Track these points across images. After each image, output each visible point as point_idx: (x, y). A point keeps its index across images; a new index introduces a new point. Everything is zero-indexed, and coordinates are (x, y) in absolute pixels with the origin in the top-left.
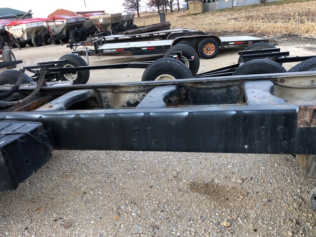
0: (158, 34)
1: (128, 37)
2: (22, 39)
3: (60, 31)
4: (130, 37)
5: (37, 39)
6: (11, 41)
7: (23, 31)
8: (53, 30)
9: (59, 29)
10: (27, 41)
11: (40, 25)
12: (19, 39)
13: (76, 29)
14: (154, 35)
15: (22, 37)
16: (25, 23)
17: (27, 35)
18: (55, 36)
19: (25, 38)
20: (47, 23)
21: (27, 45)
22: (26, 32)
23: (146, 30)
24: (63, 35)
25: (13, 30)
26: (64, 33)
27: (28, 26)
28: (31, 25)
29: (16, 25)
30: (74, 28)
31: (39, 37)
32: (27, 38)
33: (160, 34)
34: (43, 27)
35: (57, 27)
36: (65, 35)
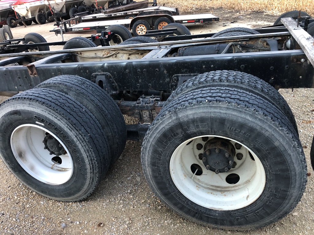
0: (132, 12)
1: (105, 16)
2: (27, 17)
3: (60, 9)
4: (106, 15)
5: (41, 17)
6: (17, 19)
7: (27, 10)
8: (53, 8)
9: (59, 7)
10: (31, 19)
11: (43, 3)
12: (24, 17)
13: (76, 7)
14: (128, 13)
15: (27, 15)
16: (29, 2)
17: (31, 13)
18: (56, 14)
19: (30, 16)
20: (48, 2)
21: (33, 23)
22: (30, 10)
23: (124, 9)
24: (63, 13)
25: (18, 9)
26: (64, 11)
27: (31, 4)
28: (34, 3)
29: (21, 4)
30: (74, 6)
31: (42, 15)
32: (32, 17)
33: (133, 13)
34: (45, 5)
35: (58, 5)
36: (65, 13)
